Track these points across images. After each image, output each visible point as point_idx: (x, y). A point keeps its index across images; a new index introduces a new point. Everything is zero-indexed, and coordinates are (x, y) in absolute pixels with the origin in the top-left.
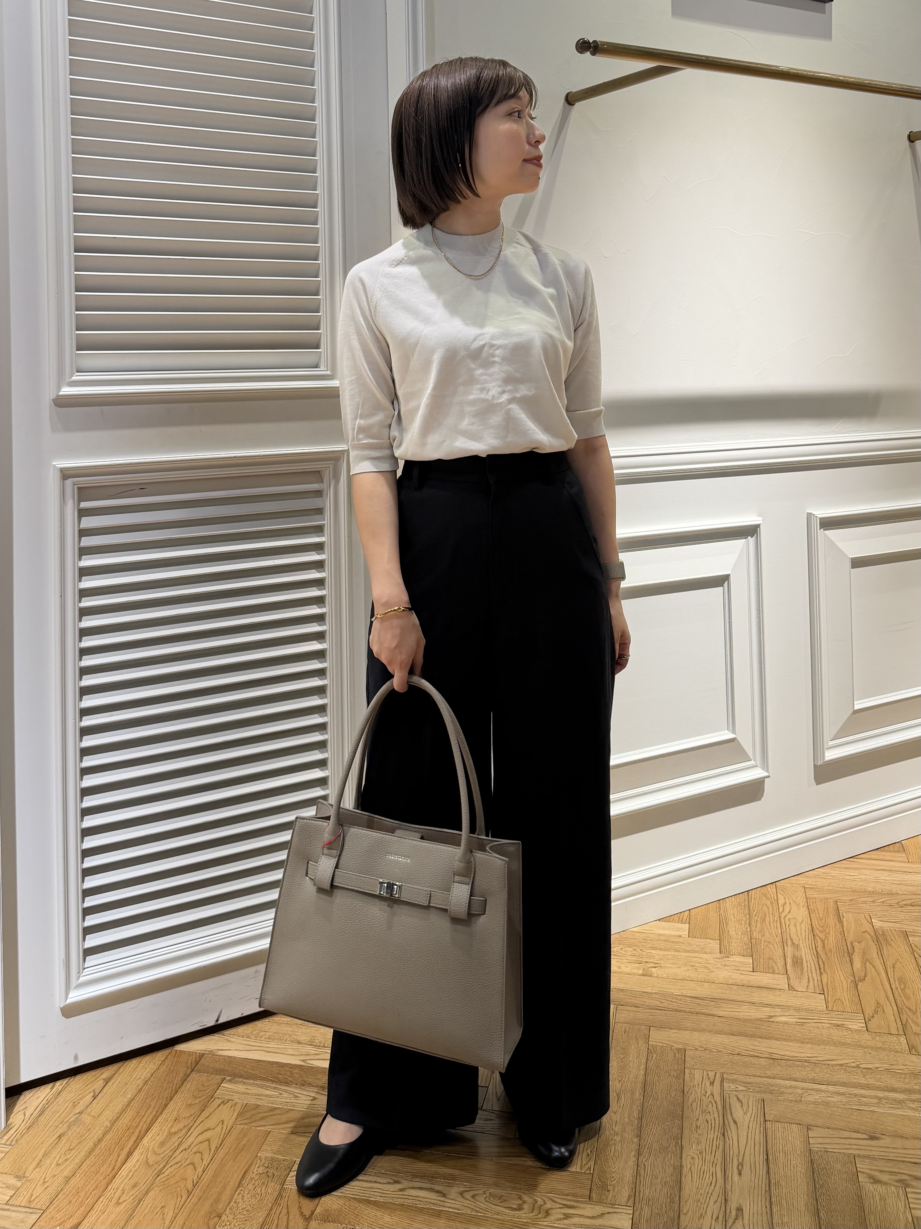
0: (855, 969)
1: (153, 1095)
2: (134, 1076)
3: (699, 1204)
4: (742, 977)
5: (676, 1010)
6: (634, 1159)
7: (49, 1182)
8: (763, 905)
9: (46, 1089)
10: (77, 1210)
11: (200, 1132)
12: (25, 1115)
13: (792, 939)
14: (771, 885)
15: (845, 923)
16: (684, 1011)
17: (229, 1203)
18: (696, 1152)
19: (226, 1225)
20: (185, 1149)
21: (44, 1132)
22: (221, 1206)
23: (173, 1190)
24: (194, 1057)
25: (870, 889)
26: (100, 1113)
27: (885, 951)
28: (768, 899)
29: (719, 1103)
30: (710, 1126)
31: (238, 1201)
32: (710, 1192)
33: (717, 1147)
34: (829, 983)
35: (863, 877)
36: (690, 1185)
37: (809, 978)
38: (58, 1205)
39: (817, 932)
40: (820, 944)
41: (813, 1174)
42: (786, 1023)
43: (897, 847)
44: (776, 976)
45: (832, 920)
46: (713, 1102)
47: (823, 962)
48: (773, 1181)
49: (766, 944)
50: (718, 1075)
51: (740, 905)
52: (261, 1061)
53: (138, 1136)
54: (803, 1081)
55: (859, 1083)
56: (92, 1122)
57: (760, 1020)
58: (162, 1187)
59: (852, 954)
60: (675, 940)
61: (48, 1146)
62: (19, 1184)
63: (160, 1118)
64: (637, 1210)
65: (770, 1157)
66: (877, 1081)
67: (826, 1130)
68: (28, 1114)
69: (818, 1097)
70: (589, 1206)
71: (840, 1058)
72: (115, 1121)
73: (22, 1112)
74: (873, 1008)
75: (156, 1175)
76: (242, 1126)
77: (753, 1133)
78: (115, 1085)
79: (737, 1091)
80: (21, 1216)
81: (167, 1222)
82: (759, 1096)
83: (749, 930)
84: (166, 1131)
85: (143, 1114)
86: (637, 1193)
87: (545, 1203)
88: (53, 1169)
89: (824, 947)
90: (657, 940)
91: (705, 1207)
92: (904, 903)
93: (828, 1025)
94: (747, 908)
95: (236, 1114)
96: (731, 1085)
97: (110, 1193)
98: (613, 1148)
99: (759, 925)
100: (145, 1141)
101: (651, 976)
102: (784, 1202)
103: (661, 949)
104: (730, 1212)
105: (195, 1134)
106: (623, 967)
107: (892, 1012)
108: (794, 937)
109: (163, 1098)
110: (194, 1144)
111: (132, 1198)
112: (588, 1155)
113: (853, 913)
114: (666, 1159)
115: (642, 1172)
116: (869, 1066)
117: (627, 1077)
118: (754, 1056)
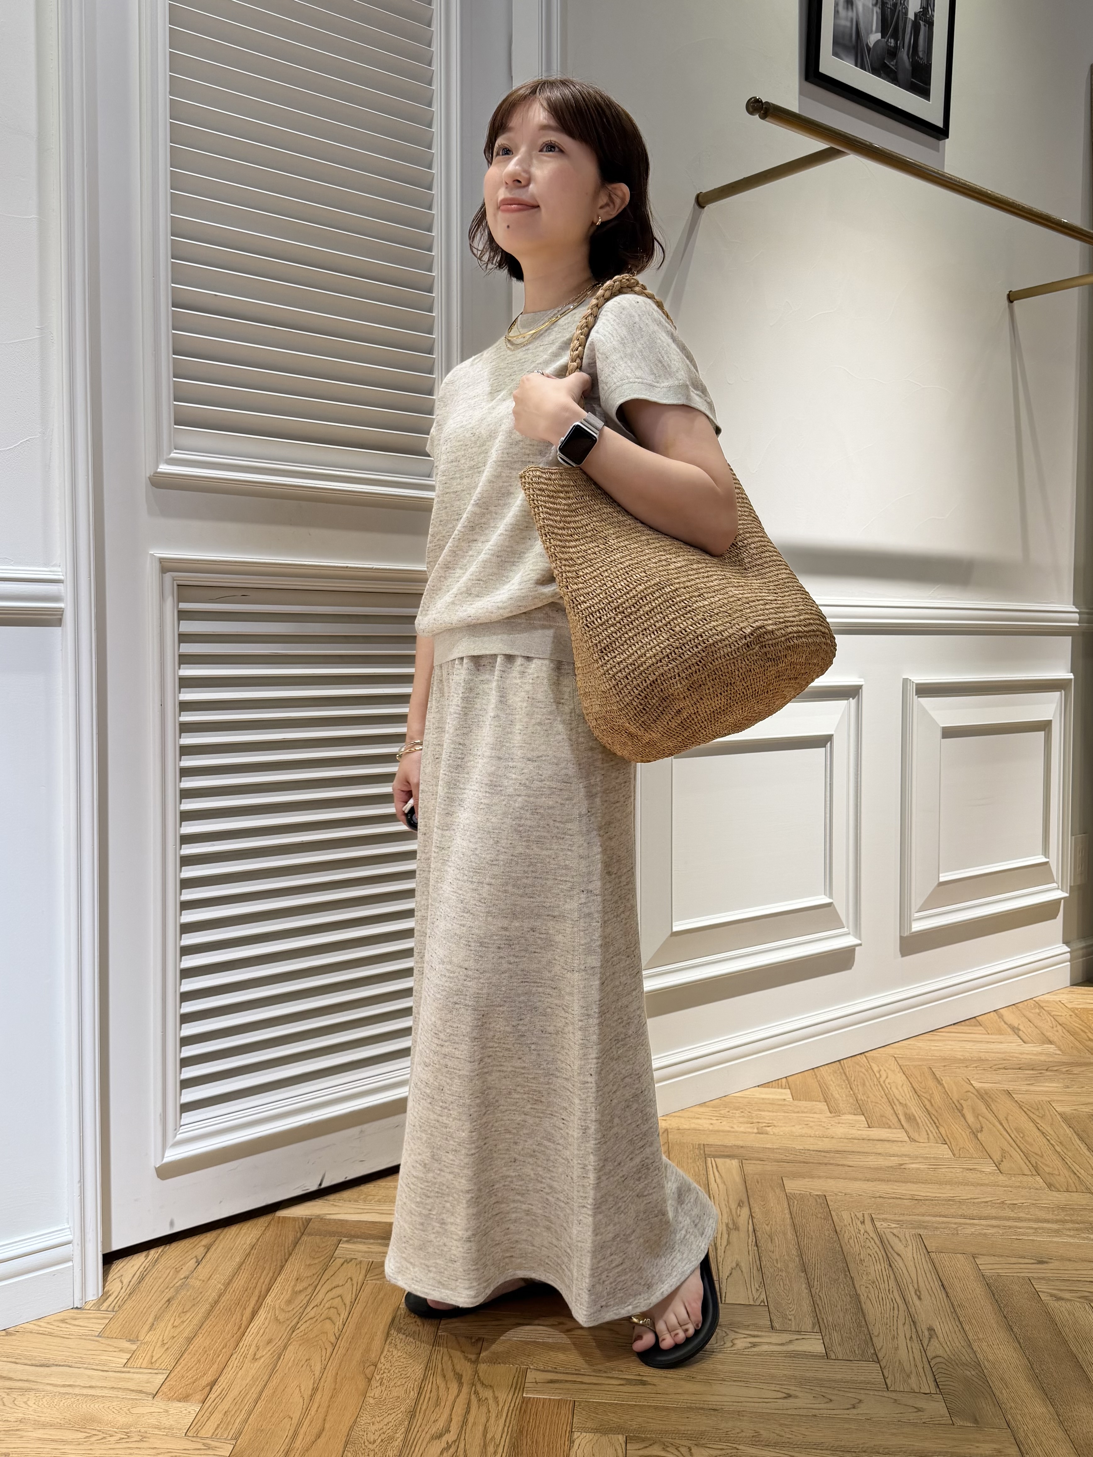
0: (969, 1122)
1: (265, 1258)
2: (237, 1243)
3: (888, 1326)
4: (859, 1132)
5: (804, 1162)
6: (807, 1291)
7: (169, 1343)
8: (858, 1072)
9: (140, 1258)
10: (209, 1368)
11: (328, 1289)
12: (122, 1282)
13: (898, 1100)
14: (861, 1056)
15: (946, 1085)
16: (813, 1163)
17: (382, 1352)
18: (868, 1282)
19: (384, 1372)
20: (317, 1306)
21: (150, 1297)
22: (373, 1356)
23: (315, 1343)
24: (301, 1222)
25: (959, 1055)
26: (208, 1277)
27: (993, 1107)
28: (861, 1067)
29: (876, 1239)
30: (874, 1259)
31: (391, 1350)
32: (896, 1316)
33: (888, 1277)
34: (949, 1136)
35: (949, 1047)
36: (873, 1311)
37: (927, 1131)
38: (186, 1365)
39: (919, 1093)
40: (927, 1102)
41: (994, 1295)
42: (918, 1169)
43: (973, 1021)
44: (894, 1131)
45: (931, 1083)
46: (869, 1238)
47: (936, 1118)
48: (955, 1303)
49: (873, 1104)
50: (866, 1216)
51: (836, 1072)
52: (376, 1222)
53: (259, 1296)
54: (953, 1217)
55: (1010, 1217)
56: (202, 1285)
57: (891, 1167)
58: (300, 1342)
59: (962, 1110)
60: (781, 1103)
61: (157, 1310)
62: (134, 1347)
63: (279, 1279)
64: (826, 1335)
65: (945, 1283)
66: (1027, 1214)
67: (993, 1257)
68: (126, 1281)
69: (973, 1230)
70: (774, 1334)
71: (982, 1196)
72: (229, 1284)
73: (118, 1280)
74: (999, 1153)
75: (291, 1331)
76: (374, 1281)
77: (920, 1262)
78: (218, 1251)
79: (891, 1228)
80: (146, 1377)
81: (317, 1373)
82: (913, 1232)
83: (851, 1092)
84: (289, 1290)
85: (258, 1275)
86: (820, 1321)
87: (727, 1335)
88: (169, 1332)
89: (932, 1105)
90: (763, 1104)
91: (895, 1329)
92: (997, 1067)
93: (961, 1170)
94: (843, 1075)
95: (363, 1272)
96: (883, 1223)
97: (242, 1350)
98: (781, 1283)
99: (860, 1087)
100: (269, 1299)
101: (767, 1134)
102: (973, 1321)
103: (769, 1111)
104: (922, 1332)
105: (324, 1290)
106: (735, 1126)
107: (1018, 1156)
108: (900, 1098)
109: (277, 1260)
110: (325, 1300)
111: (270, 1353)
112: (757, 1290)
113: (949, 1076)
114: (840, 1290)
115: (818, 1302)
116: (1015, 1202)
117: (774, 1220)
118: (897, 1198)
